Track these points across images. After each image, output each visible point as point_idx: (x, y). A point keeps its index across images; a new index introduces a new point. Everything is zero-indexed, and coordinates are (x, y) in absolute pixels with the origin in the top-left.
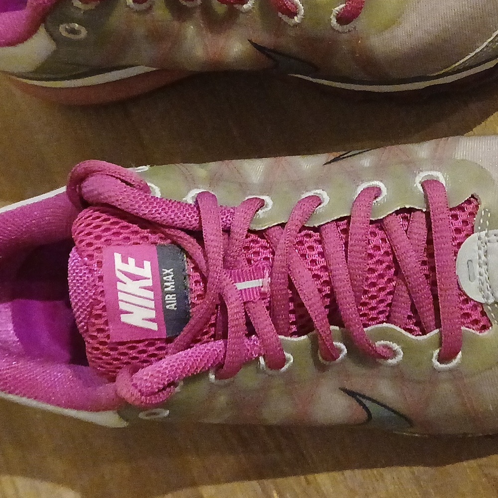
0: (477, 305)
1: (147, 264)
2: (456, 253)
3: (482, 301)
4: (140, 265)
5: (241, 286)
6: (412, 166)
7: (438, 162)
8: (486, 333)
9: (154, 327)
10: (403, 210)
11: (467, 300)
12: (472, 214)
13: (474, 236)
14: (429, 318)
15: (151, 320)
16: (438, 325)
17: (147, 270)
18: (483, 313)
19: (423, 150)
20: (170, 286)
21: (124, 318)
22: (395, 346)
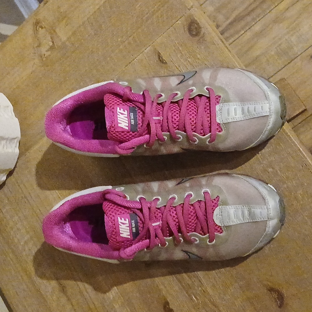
0: (219, 226)
1: (127, 220)
2: (213, 213)
3: (221, 225)
4: (125, 220)
5: (153, 225)
6: (201, 186)
7: (208, 185)
8: (222, 234)
9: (129, 237)
10: (198, 201)
11: (217, 225)
12: (218, 201)
13: (218, 207)
14: (206, 231)
15: (128, 235)
16: (208, 233)
17: (127, 222)
18: (221, 229)
19: (204, 181)
20: (134, 225)
21: (121, 235)
22: (197, 239)
